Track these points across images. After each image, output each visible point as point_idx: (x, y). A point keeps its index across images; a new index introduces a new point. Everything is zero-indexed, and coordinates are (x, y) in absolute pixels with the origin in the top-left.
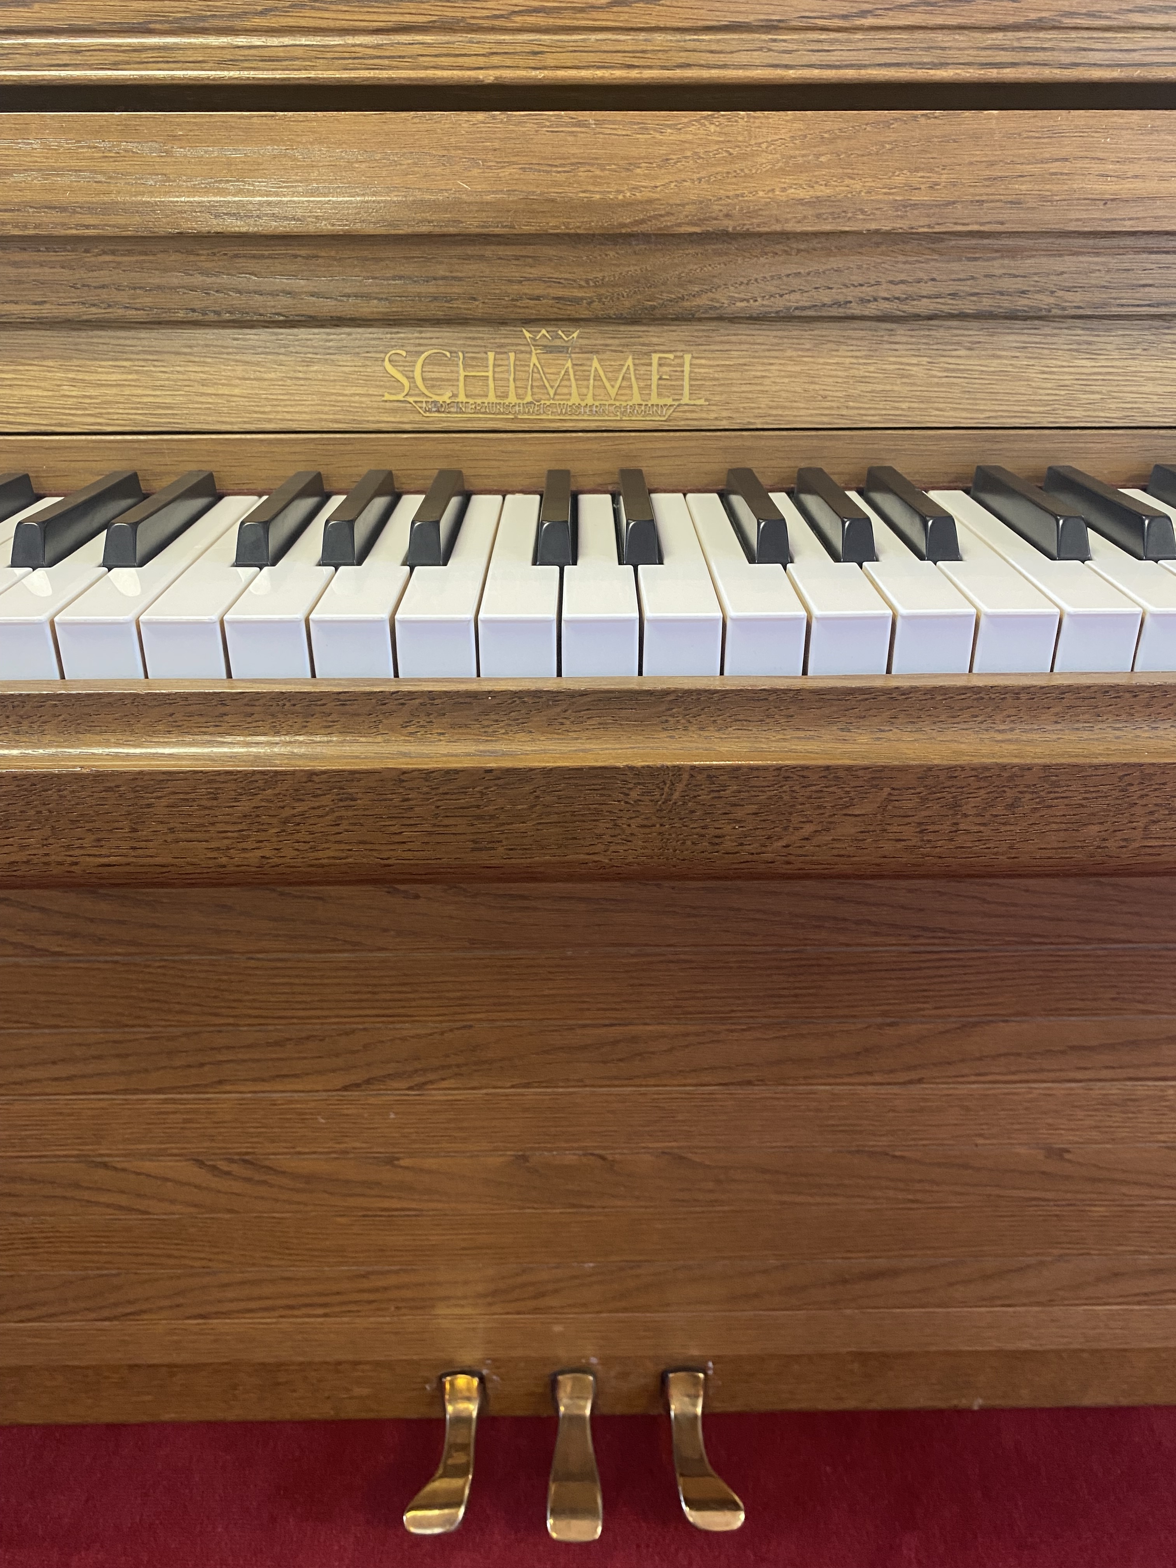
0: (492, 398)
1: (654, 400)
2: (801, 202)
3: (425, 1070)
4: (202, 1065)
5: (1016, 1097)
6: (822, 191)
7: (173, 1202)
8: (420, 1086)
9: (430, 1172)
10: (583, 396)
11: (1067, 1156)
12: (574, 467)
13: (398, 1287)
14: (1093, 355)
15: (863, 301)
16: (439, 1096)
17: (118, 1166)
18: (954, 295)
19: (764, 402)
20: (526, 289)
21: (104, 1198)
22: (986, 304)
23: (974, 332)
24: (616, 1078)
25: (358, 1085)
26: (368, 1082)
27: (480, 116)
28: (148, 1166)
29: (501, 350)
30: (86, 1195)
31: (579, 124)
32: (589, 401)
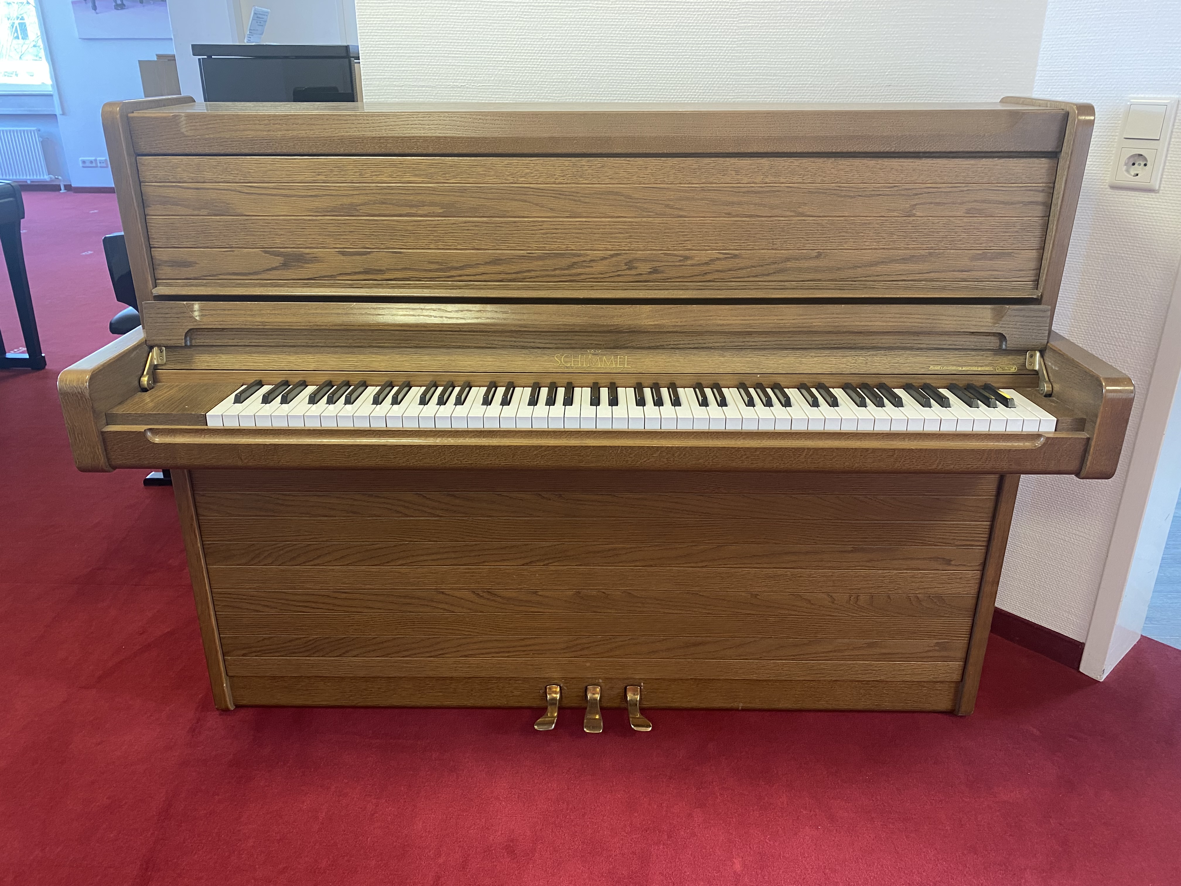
0: (580, 365)
1: (618, 366)
2: (651, 325)
3: (548, 559)
4: (479, 555)
5: (738, 574)
6: (656, 323)
7: (463, 607)
8: (547, 565)
9: (548, 597)
10: (601, 365)
11: (758, 597)
12: (599, 381)
13: (534, 645)
14: (724, 357)
15: (667, 345)
16: (552, 568)
17: (447, 593)
18: (688, 344)
19: (645, 367)
20: (589, 342)
21: (440, 606)
22: (696, 346)
23: (695, 351)
24: (609, 563)
25: (527, 564)
26: (531, 562)
27: (580, 306)
28: (457, 593)
29: (582, 354)
30: (434, 604)
31: (602, 308)
32: (603, 366)
